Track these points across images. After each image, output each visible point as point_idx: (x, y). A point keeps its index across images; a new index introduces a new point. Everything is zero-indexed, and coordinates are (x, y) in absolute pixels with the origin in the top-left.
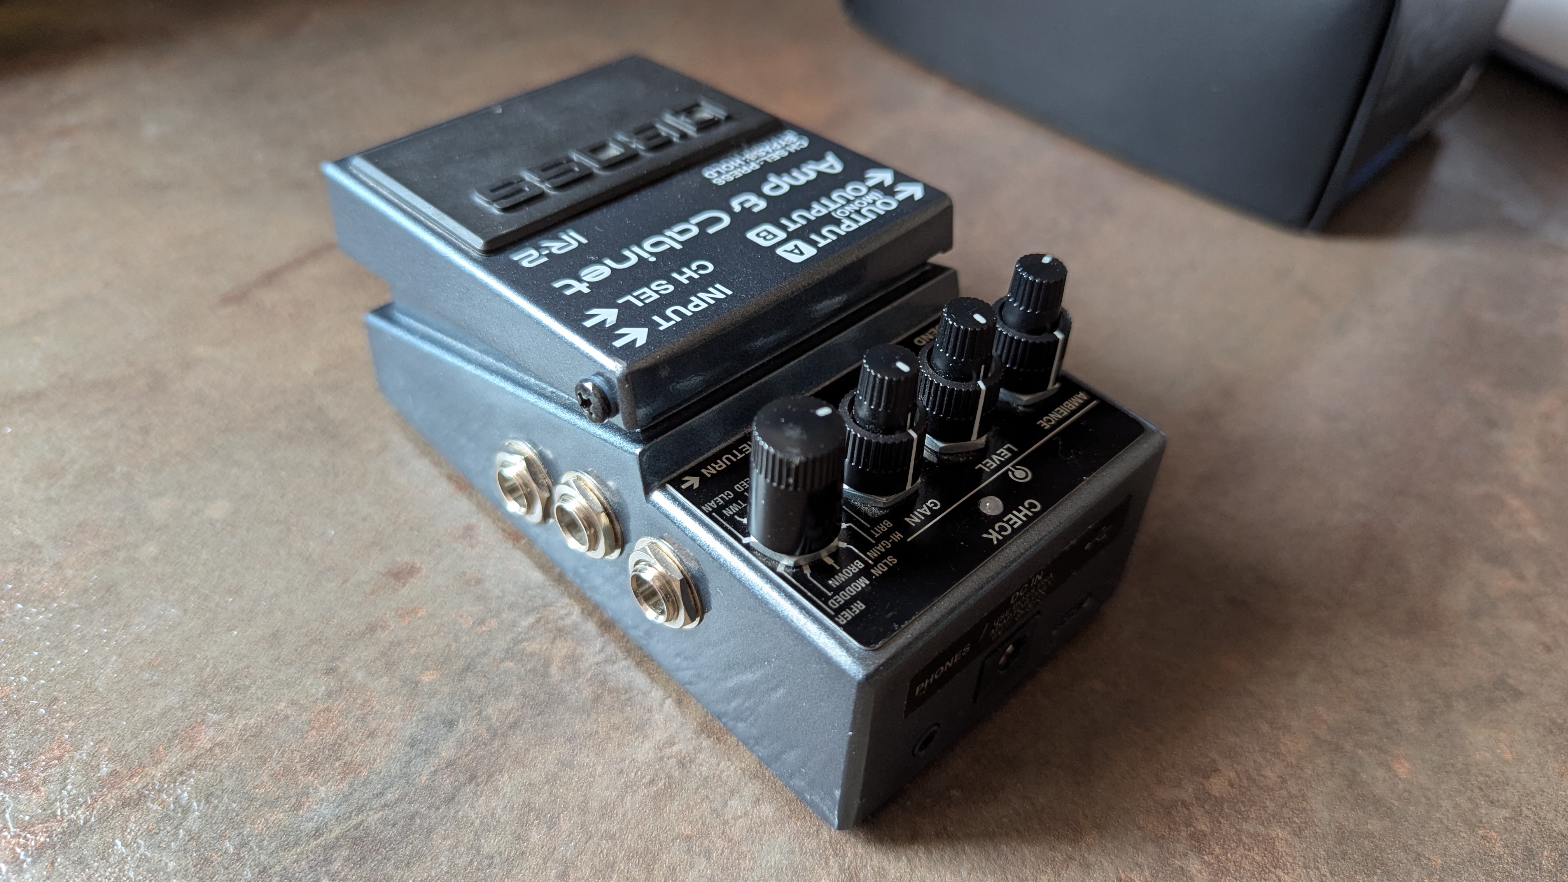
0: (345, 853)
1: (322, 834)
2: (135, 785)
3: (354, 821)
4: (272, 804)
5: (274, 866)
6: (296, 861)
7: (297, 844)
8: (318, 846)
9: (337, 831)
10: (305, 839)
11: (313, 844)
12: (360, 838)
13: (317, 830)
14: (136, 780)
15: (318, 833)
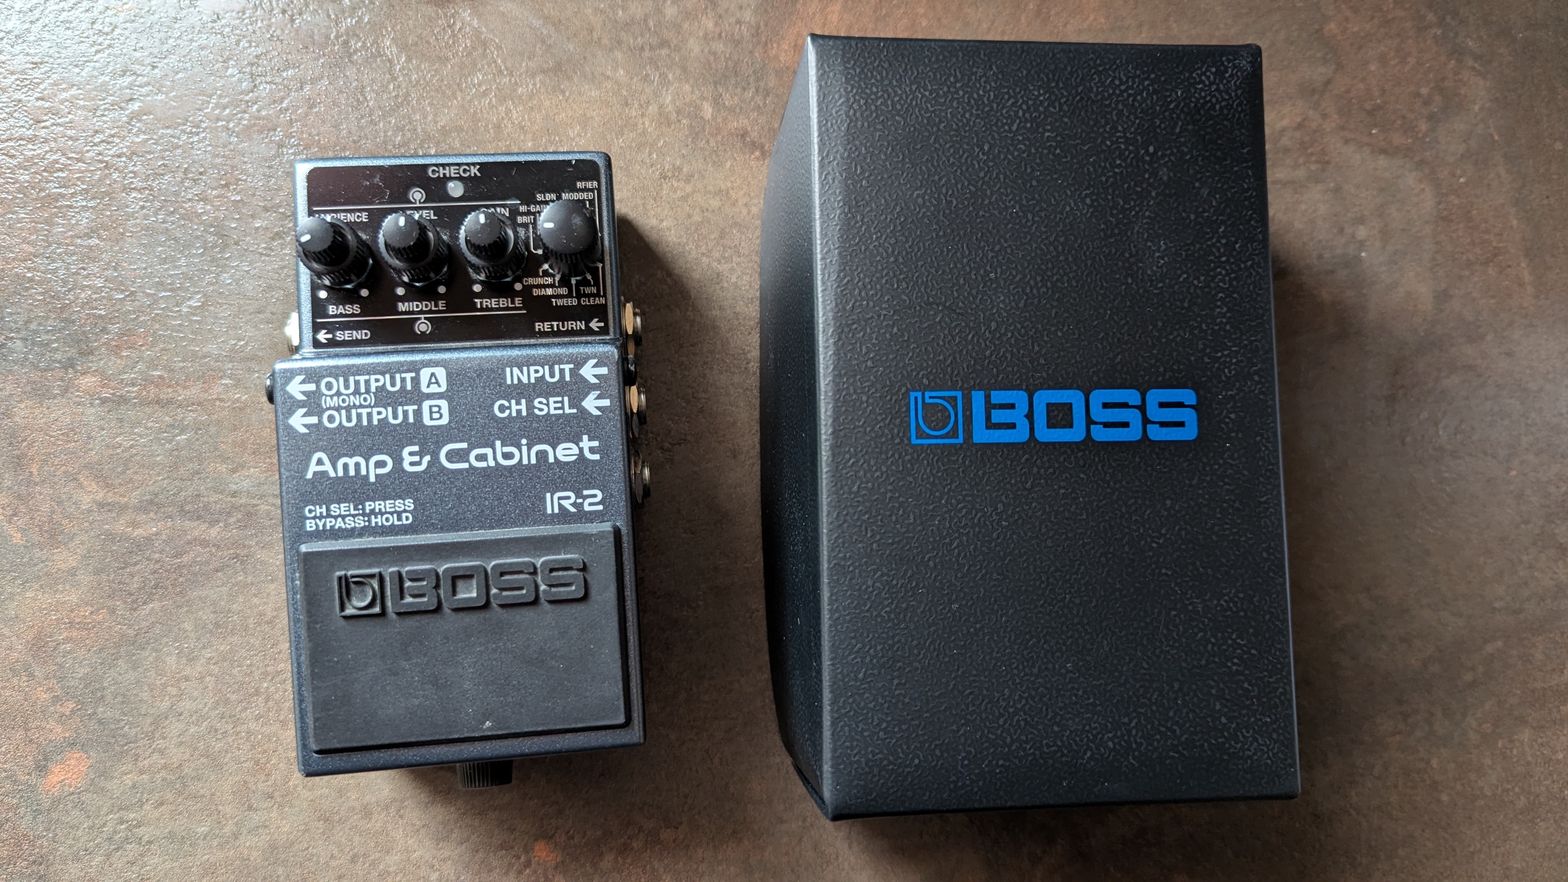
0: (240, 516)
1: (235, 497)
2: (168, 393)
3: (254, 502)
4: (224, 459)
5: (204, 497)
6: (216, 502)
7: (221, 493)
8: (231, 502)
9: (243, 501)
10: (227, 492)
11: (229, 499)
12: (252, 514)
13: (235, 492)
14: (170, 390)
15: (234, 494)
